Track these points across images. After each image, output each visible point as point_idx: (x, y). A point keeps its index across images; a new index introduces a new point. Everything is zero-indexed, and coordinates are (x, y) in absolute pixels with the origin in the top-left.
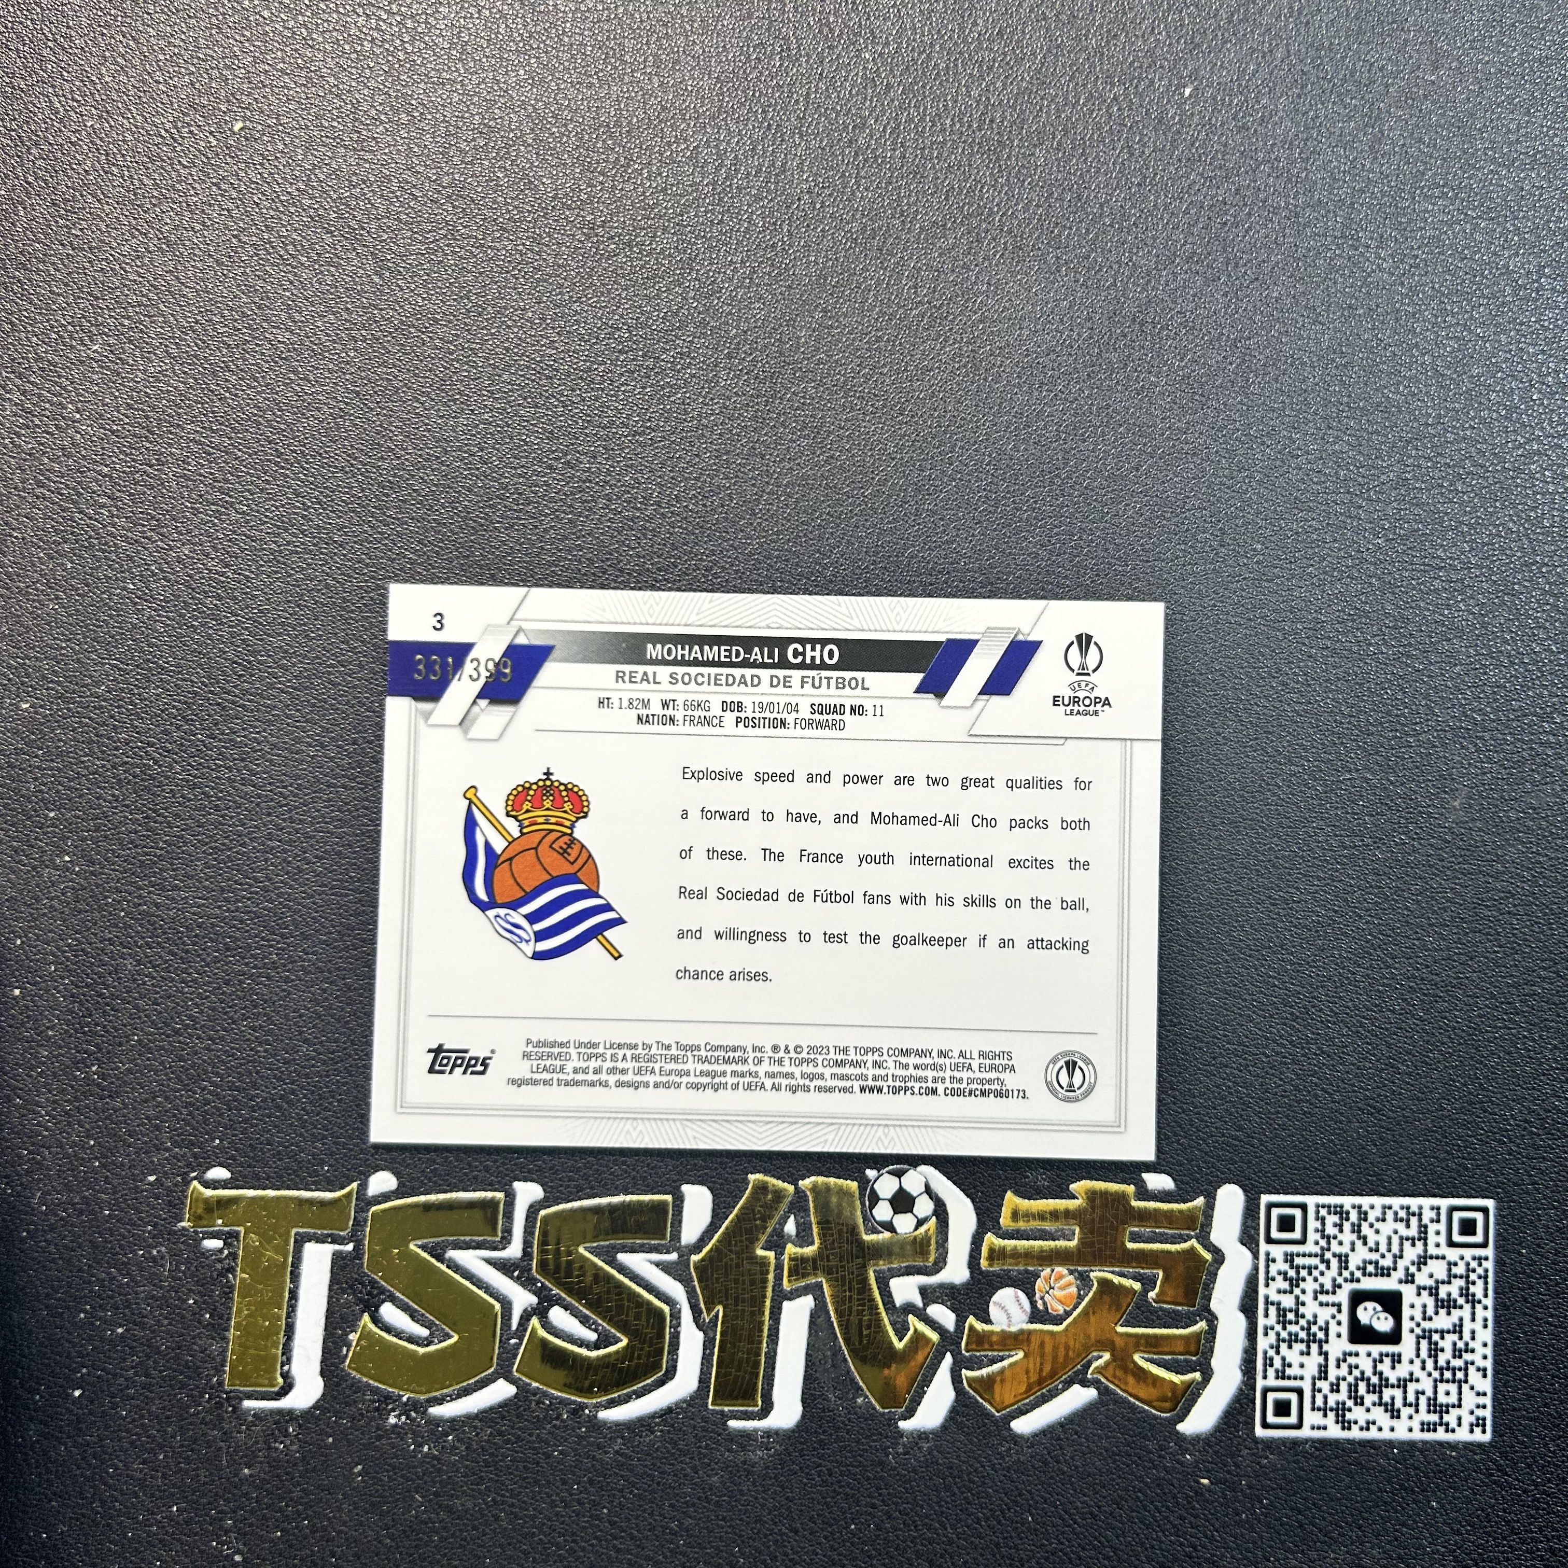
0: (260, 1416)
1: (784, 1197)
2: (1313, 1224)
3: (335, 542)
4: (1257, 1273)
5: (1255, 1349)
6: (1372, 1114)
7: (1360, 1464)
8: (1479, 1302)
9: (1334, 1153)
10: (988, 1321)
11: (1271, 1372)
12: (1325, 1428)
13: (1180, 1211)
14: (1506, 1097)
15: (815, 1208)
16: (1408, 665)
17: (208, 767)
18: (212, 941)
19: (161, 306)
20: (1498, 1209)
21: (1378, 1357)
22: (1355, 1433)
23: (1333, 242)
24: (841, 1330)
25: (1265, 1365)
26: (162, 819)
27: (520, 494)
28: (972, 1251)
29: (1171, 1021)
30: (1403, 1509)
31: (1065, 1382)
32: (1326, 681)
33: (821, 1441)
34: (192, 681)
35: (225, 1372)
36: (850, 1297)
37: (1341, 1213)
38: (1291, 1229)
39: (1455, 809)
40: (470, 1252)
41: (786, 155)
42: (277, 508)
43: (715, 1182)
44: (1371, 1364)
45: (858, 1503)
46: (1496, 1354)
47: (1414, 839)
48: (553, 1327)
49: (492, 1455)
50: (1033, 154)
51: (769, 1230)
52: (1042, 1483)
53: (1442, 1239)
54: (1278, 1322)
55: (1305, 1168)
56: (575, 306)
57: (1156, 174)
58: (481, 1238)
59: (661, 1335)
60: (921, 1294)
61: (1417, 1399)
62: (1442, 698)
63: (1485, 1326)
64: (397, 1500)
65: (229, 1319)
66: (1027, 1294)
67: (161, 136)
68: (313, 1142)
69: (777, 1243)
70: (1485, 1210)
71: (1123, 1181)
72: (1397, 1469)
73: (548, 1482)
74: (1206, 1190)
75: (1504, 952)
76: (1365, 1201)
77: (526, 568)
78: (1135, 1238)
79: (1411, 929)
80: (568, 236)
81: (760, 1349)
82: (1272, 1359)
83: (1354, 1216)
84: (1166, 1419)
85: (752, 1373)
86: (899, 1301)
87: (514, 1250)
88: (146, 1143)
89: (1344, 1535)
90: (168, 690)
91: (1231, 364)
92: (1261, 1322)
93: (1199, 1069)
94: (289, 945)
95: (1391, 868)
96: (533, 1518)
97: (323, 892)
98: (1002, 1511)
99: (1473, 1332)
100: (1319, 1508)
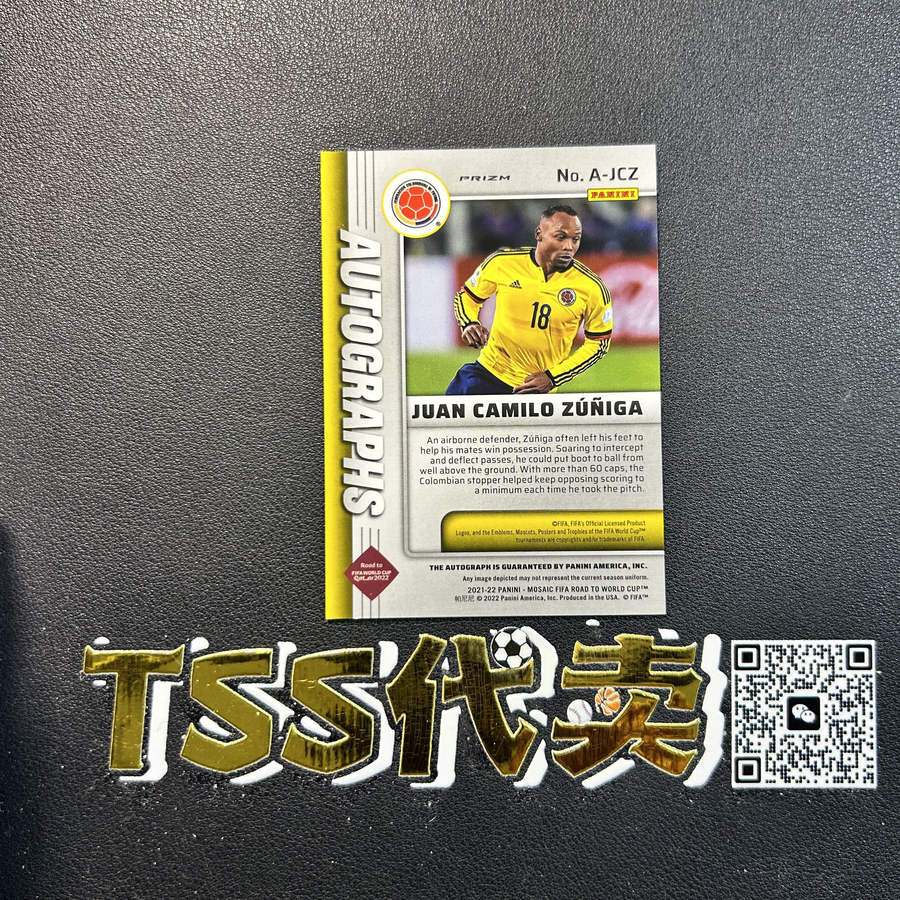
0: (131, 785)
1: (441, 647)
2: (764, 657)
3: (163, 261)
4: (730, 688)
5: (730, 735)
6: (798, 590)
7: (797, 803)
8: (867, 703)
9: (776, 614)
10: (566, 720)
11: (740, 748)
12: (774, 782)
13: (683, 652)
14: (881, 577)
15: (460, 654)
16: (813, 317)
17: (91, 398)
18: (95, 501)
19: (57, 125)
20: (878, 646)
21: (806, 738)
22: (793, 785)
23: (760, 61)
24: (477, 727)
25: (737, 744)
26: (64, 430)
27: (272, 229)
28: (556, 678)
29: (673, 536)
30: (824, 830)
31: (614, 756)
32: (763, 327)
33: (467, 795)
34: (80, 347)
35: (108, 760)
36: (482, 707)
37: (781, 651)
38: (751, 661)
39: (845, 403)
40: (253, 685)
41: (427, 21)
42: (128, 242)
43: (399, 640)
44: (802, 742)
45: (490, 832)
46: (879, 734)
47: (819, 422)
48: (303, 729)
49: (269, 807)
50: (576, 16)
51: (433, 667)
52: (602, 818)
53: (844, 665)
54: (744, 718)
55: (758, 624)
56: (303, 116)
57: (651, 25)
58: (259, 676)
59: (368, 732)
60: (526, 705)
61: (831, 763)
62: (834, 335)
63: (872, 718)
64: (213, 835)
65: (110, 728)
66: (590, 704)
67: (54, 24)
68: (158, 621)
69: (438, 675)
70: (869, 647)
71: (647, 634)
72: (819, 805)
73: (303, 823)
74: (698, 638)
75: (877, 489)
76: (795, 643)
77: (277, 273)
78: (655, 668)
79: (819, 477)
80: (298, 74)
81: (429, 739)
82: (741, 740)
83: (789, 652)
84: (677, 778)
85: (424, 754)
86: (512, 709)
87: (279, 683)
88: (59, 623)
89: (787, 847)
90: (66, 353)
91: (699, 137)
92: (734, 718)
93: (691, 565)
94: (140, 503)
95: (806, 439)
96: (294, 845)
97: (160, 471)
98: (578, 836)
99: (864, 721)
100: (771, 830)
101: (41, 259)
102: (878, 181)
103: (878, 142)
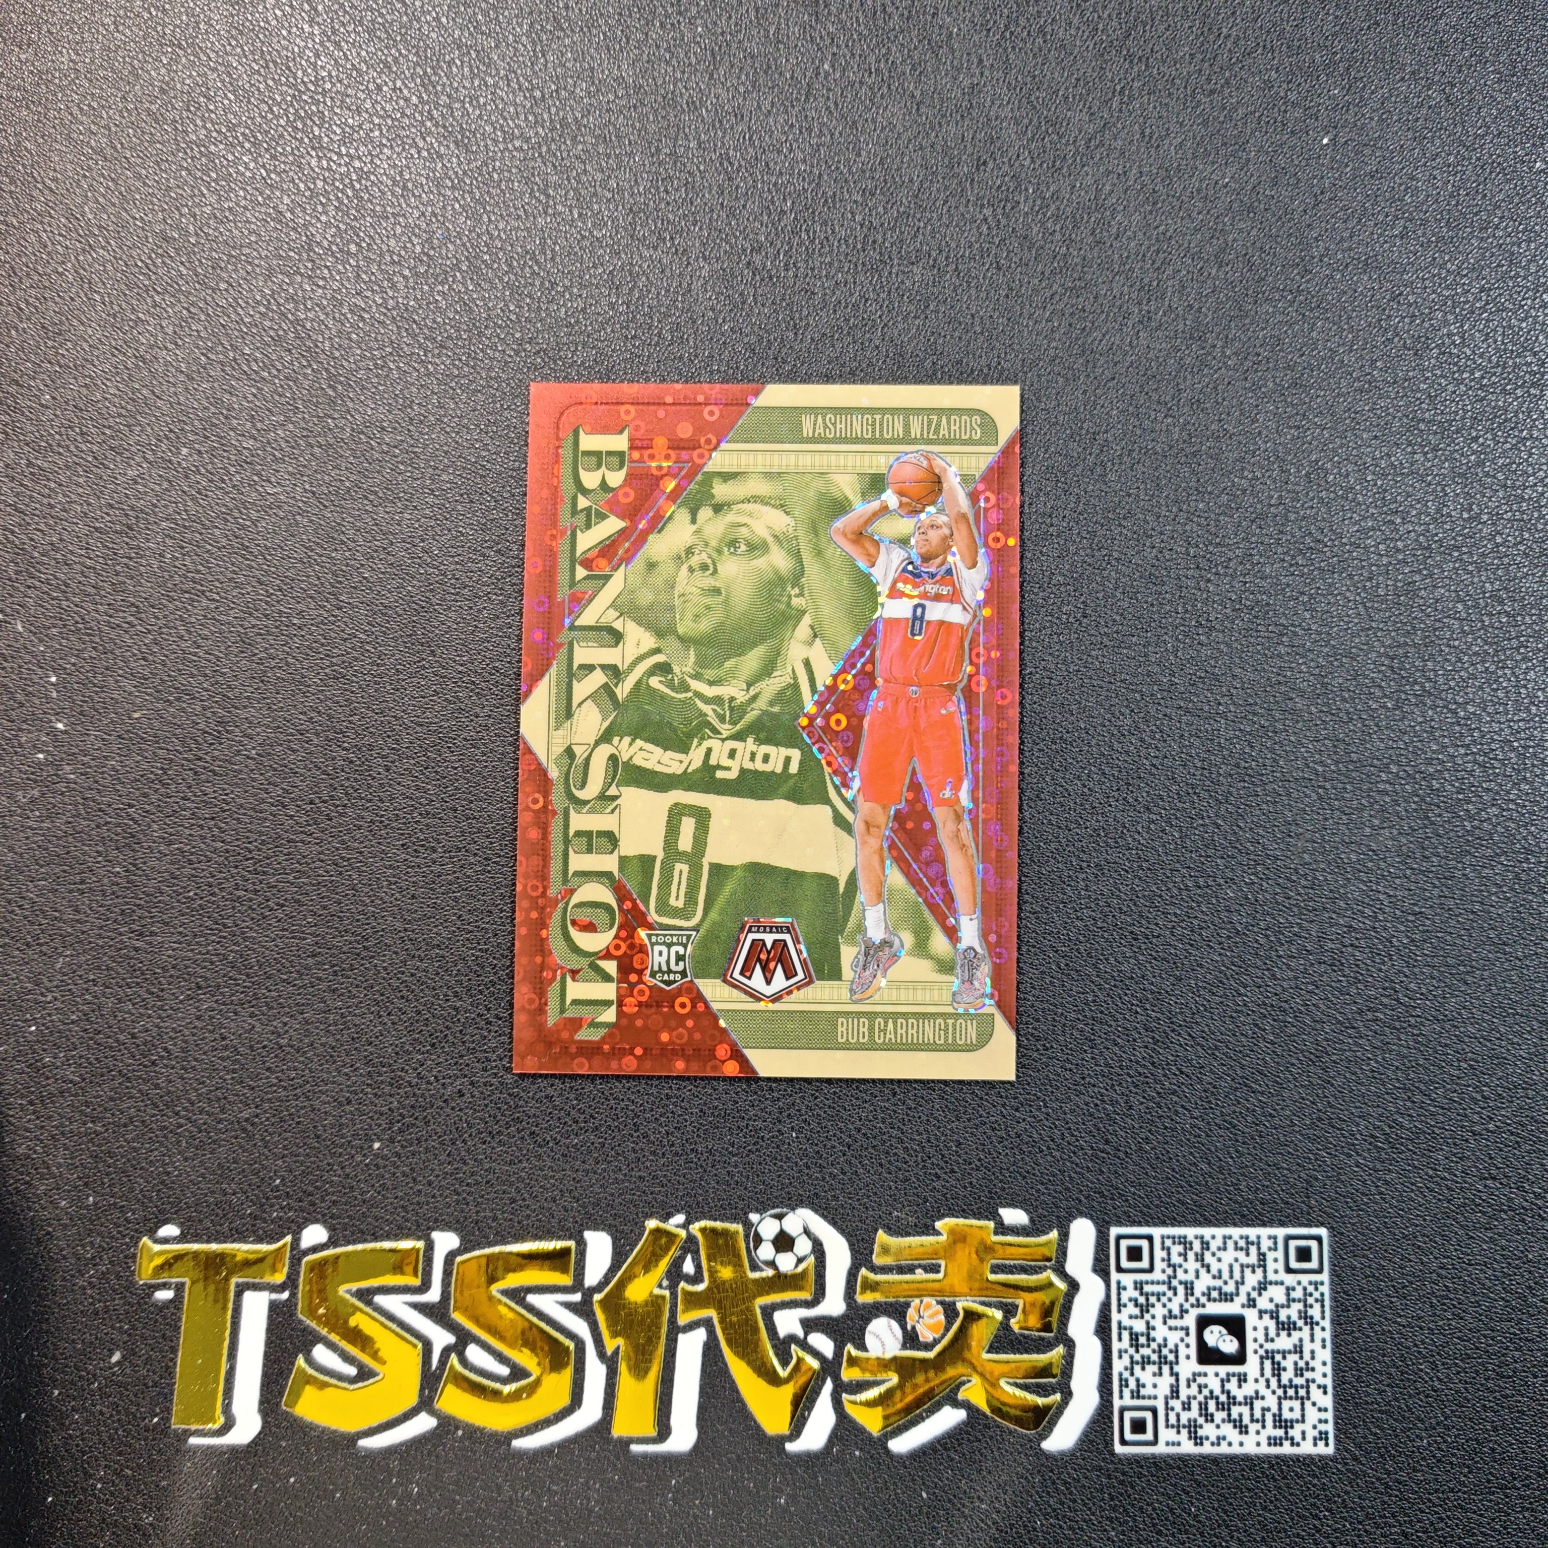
101: (111, 616)
102: (1355, 524)
103: (1356, 464)
